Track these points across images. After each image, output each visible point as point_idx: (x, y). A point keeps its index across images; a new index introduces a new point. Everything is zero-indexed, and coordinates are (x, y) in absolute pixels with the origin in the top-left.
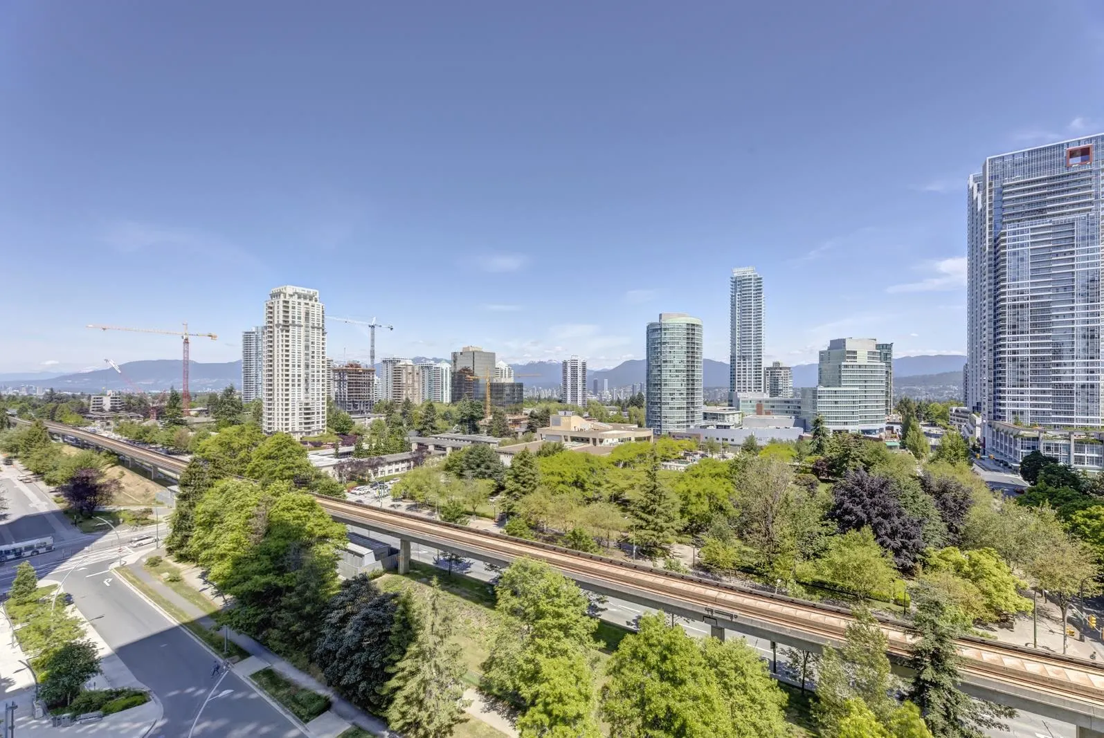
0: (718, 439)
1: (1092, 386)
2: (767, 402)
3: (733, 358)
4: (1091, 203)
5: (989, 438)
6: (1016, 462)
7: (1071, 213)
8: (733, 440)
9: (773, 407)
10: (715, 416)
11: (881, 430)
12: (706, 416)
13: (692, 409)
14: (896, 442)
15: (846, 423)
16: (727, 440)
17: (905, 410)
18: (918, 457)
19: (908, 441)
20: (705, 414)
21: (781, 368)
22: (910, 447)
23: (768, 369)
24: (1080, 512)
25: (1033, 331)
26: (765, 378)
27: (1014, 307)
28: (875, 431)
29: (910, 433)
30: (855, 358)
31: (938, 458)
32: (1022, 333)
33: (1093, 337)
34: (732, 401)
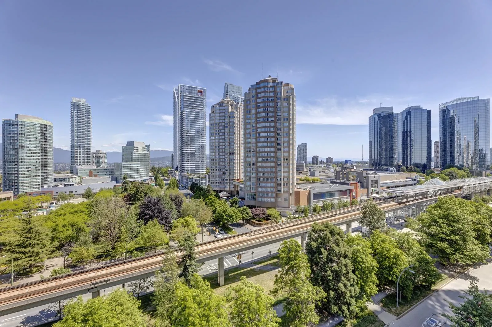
0: (66, 192)
1: (203, 162)
2: (95, 170)
3: (72, 147)
4: (202, 107)
5: (180, 179)
6: (188, 186)
7: (199, 109)
8: (76, 192)
9: (98, 172)
10: (62, 180)
11: (148, 179)
12: (55, 180)
13: (46, 177)
14: (153, 184)
15: (135, 178)
16: (72, 192)
17: (154, 171)
18: (162, 188)
19: (158, 183)
20: (55, 179)
21: (101, 153)
22: (158, 185)
23: (94, 153)
24: (207, 198)
25: (191, 144)
26: (92, 158)
27: (187, 136)
28: (146, 180)
29: (158, 180)
30: (138, 150)
31: (169, 188)
32: (188, 144)
33: (203, 147)
34: (73, 170)
